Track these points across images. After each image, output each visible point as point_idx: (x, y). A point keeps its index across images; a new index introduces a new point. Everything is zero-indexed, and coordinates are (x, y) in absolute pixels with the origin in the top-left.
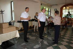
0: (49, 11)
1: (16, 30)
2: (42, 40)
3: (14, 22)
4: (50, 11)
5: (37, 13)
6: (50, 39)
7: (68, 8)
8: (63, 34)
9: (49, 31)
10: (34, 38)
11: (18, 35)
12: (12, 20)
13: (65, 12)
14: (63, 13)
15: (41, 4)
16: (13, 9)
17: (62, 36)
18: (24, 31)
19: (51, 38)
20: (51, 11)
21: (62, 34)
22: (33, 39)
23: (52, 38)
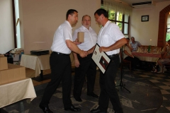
0: (126, 20)
1: (27, 76)
3: (21, 52)
4: (129, 23)
6: (128, 105)
8: (167, 90)
9: (125, 81)
11: (31, 94)
12: (16, 46)
14: (167, 29)
15: (102, 2)
16: (17, 16)
17: (164, 99)
18: (49, 80)
19: (130, 102)
20: (132, 22)
21: (164, 92)
23: (133, 103)
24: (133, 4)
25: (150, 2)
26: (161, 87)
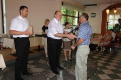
2: (54, 75)
5: (48, 20)
7: (115, 11)
8: (102, 63)
10: (40, 70)
12: (3, 33)
13: (114, 19)
15: (62, 3)
17: (98, 69)
21: (99, 65)
22: (38, 73)
24: (85, 6)
25: (96, 5)
26: (99, 61)
